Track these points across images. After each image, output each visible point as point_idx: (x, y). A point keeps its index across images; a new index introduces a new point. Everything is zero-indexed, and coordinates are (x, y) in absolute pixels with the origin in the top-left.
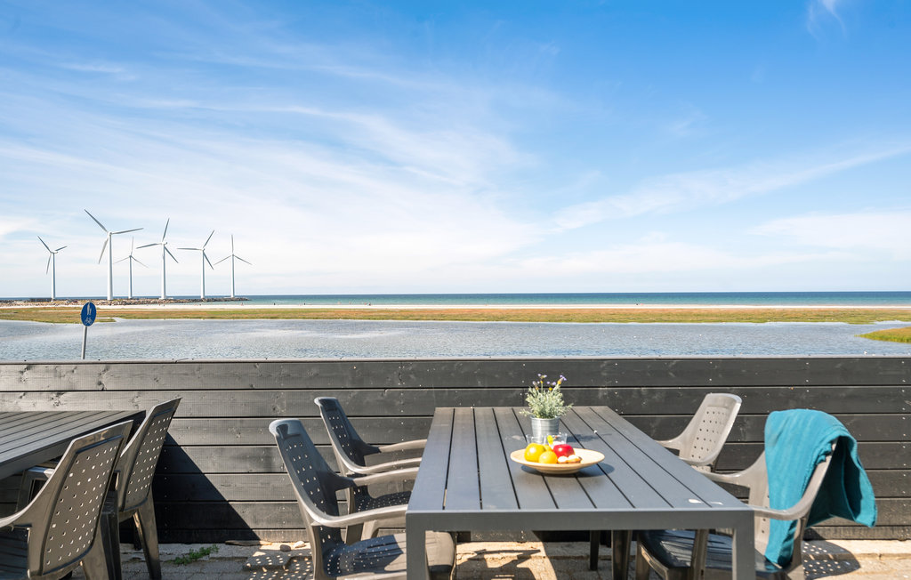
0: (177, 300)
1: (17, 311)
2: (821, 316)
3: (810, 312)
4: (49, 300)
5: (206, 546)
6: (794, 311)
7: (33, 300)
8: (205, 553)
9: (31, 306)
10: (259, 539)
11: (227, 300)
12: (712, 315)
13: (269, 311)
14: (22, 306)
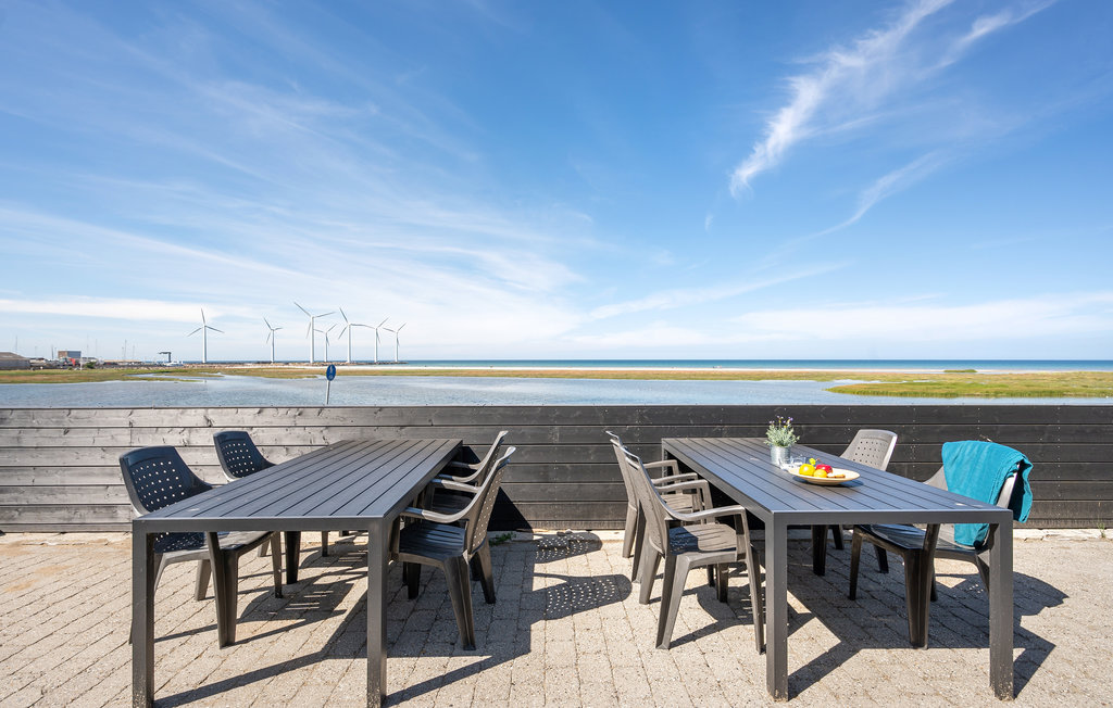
0: (359, 363)
1: (248, 370)
2: (798, 376)
3: (790, 373)
4: (270, 363)
5: (506, 533)
6: (779, 373)
7: (259, 363)
8: (508, 537)
9: (257, 366)
10: (531, 528)
11: (393, 363)
12: (725, 375)
13: (423, 371)
14: (251, 366)
